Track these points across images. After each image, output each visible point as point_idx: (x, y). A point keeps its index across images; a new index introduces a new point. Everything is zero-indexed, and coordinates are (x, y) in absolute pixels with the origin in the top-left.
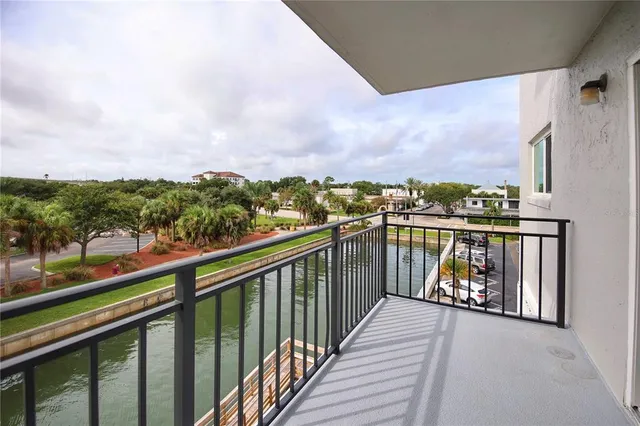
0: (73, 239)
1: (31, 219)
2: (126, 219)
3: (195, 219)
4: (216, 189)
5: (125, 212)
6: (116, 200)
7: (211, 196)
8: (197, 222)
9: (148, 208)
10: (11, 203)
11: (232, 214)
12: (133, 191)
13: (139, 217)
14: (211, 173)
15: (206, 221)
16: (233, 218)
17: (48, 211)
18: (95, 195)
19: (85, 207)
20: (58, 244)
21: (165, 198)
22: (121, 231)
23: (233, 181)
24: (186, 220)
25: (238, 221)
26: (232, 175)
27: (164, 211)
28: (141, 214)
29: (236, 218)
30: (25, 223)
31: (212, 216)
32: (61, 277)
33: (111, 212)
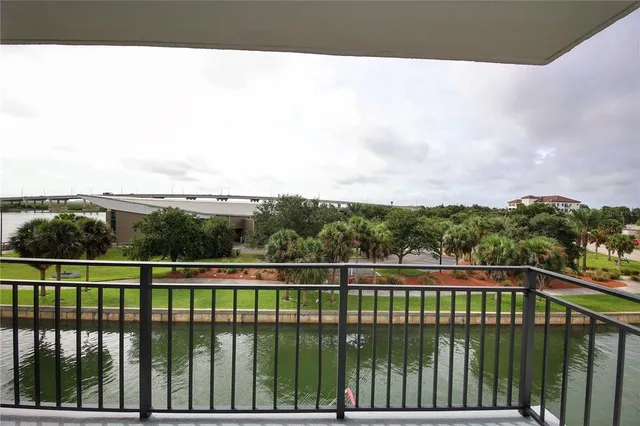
0: (392, 252)
1: (368, 234)
2: (430, 240)
3: (492, 248)
4: (524, 217)
5: (428, 234)
6: (422, 223)
7: (516, 224)
8: (494, 252)
9: (450, 232)
10: (359, 221)
11: (539, 248)
12: (447, 216)
13: (441, 241)
14: (531, 197)
15: (504, 253)
16: (539, 253)
17: (378, 228)
18: (408, 219)
19: (401, 227)
20: (383, 254)
21: (467, 224)
22: (425, 251)
23: (561, 207)
24: (482, 249)
25: (546, 257)
26: (560, 199)
27: (464, 237)
28: (444, 238)
29: (545, 253)
30: (365, 236)
31: (513, 246)
32: (384, 279)
33: (417, 233)
